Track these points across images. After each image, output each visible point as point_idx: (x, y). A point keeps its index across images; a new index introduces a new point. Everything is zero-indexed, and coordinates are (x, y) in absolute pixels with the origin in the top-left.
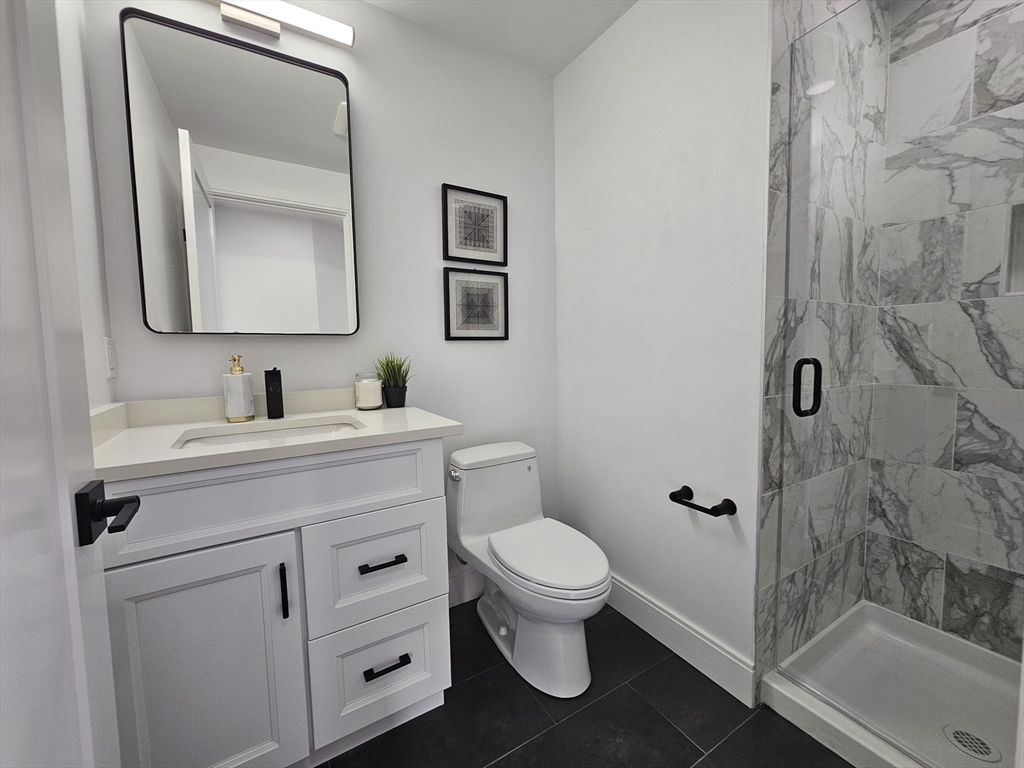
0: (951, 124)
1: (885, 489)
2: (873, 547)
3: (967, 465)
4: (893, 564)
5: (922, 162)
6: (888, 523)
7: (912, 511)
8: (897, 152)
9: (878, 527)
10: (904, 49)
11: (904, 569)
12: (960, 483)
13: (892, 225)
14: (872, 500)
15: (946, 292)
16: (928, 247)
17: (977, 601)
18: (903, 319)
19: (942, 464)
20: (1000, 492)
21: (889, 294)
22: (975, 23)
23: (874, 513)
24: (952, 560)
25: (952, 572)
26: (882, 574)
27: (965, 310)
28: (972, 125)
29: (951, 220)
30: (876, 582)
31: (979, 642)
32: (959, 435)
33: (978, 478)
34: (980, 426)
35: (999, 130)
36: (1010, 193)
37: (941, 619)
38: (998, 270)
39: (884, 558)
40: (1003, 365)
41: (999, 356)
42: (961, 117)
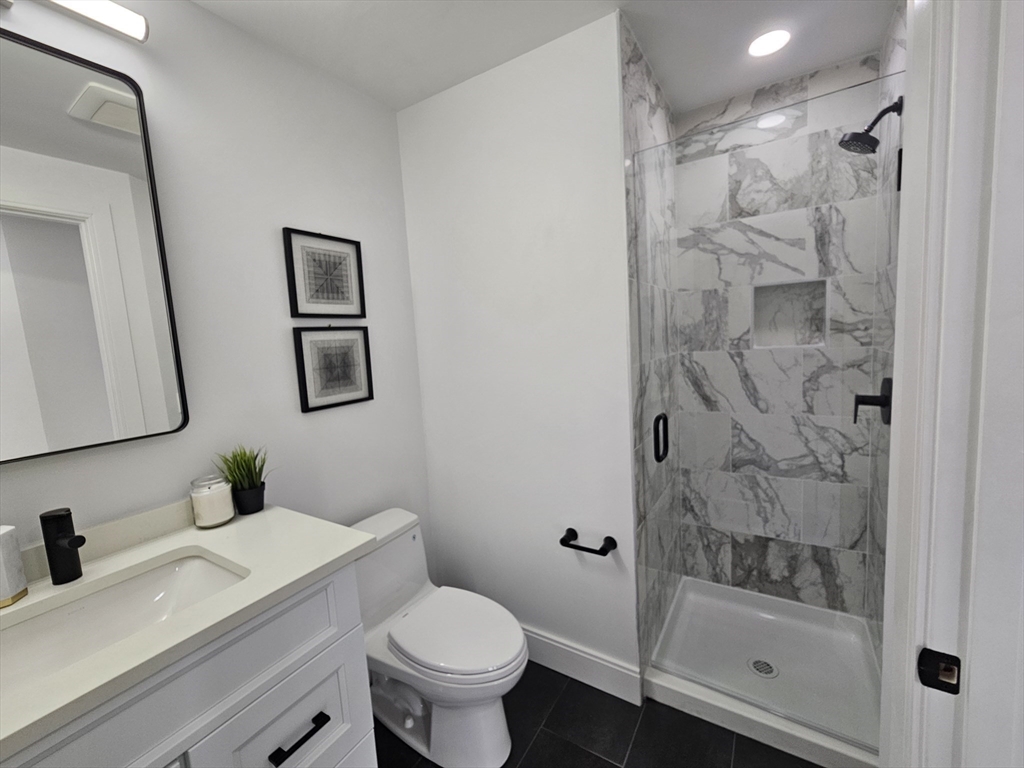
0: (717, 221)
1: (692, 491)
2: (687, 534)
3: (739, 467)
4: (700, 545)
5: (701, 246)
6: (695, 516)
7: (710, 504)
8: (684, 235)
9: (689, 519)
10: (685, 156)
11: (707, 548)
12: (736, 481)
13: (684, 290)
14: (684, 500)
15: (720, 344)
16: (708, 311)
17: (749, 561)
18: (696, 363)
19: (725, 468)
20: (758, 484)
21: (686, 343)
22: (727, 151)
23: (686, 509)
24: (735, 535)
25: (735, 544)
26: (694, 555)
27: (732, 358)
28: (729, 225)
29: (721, 291)
30: (690, 561)
31: (751, 589)
32: (734, 447)
33: (746, 476)
34: (745, 440)
35: (744, 233)
36: (752, 278)
37: (730, 579)
38: (748, 331)
39: (694, 542)
40: (755, 397)
41: (752, 391)
42: (722, 218)
